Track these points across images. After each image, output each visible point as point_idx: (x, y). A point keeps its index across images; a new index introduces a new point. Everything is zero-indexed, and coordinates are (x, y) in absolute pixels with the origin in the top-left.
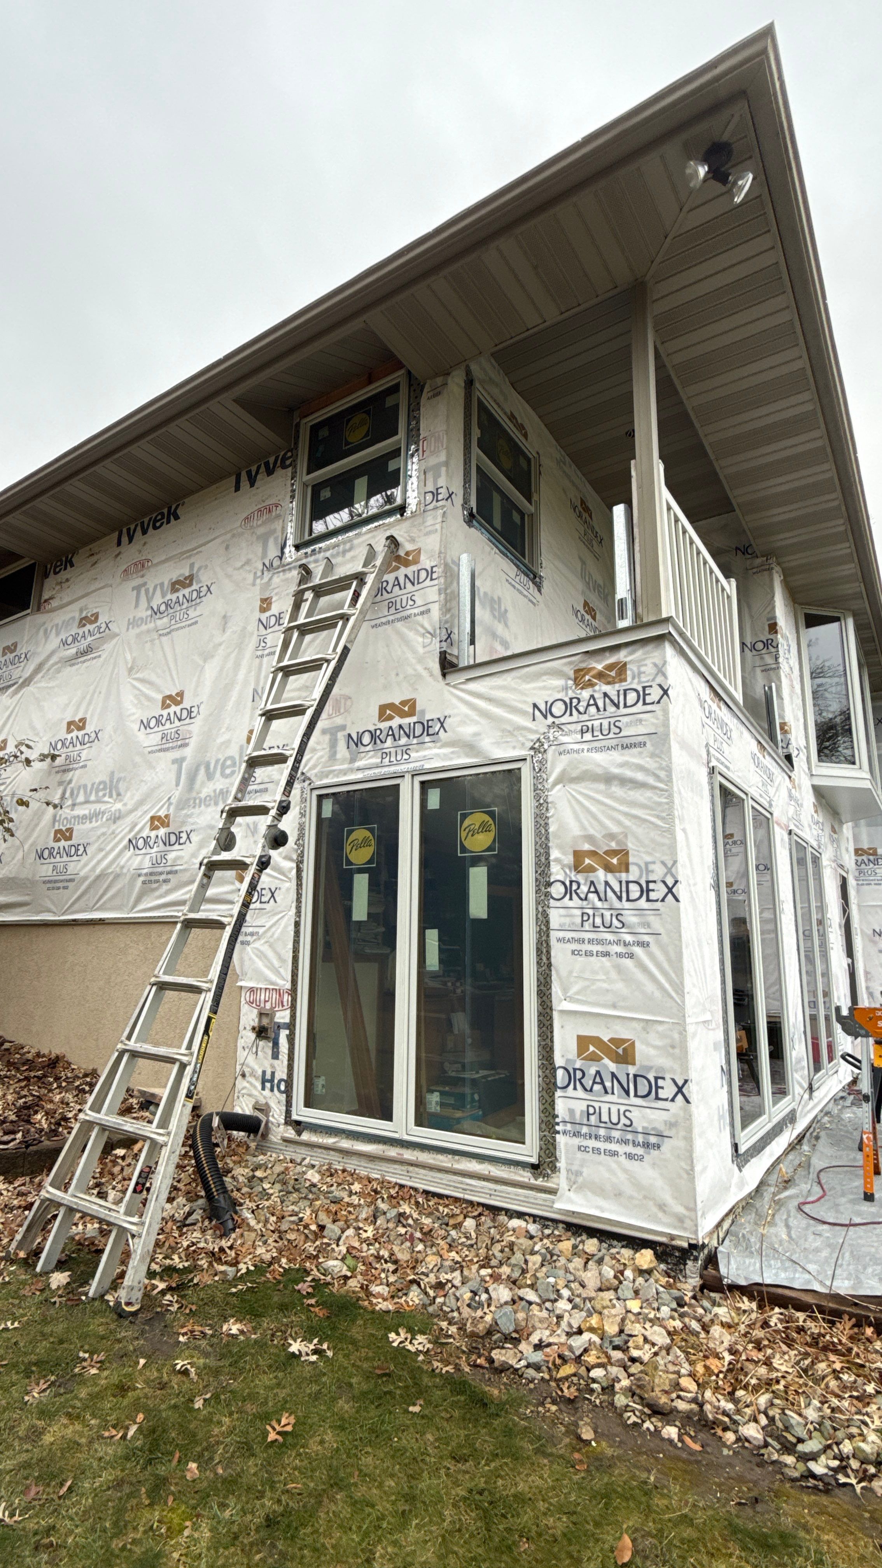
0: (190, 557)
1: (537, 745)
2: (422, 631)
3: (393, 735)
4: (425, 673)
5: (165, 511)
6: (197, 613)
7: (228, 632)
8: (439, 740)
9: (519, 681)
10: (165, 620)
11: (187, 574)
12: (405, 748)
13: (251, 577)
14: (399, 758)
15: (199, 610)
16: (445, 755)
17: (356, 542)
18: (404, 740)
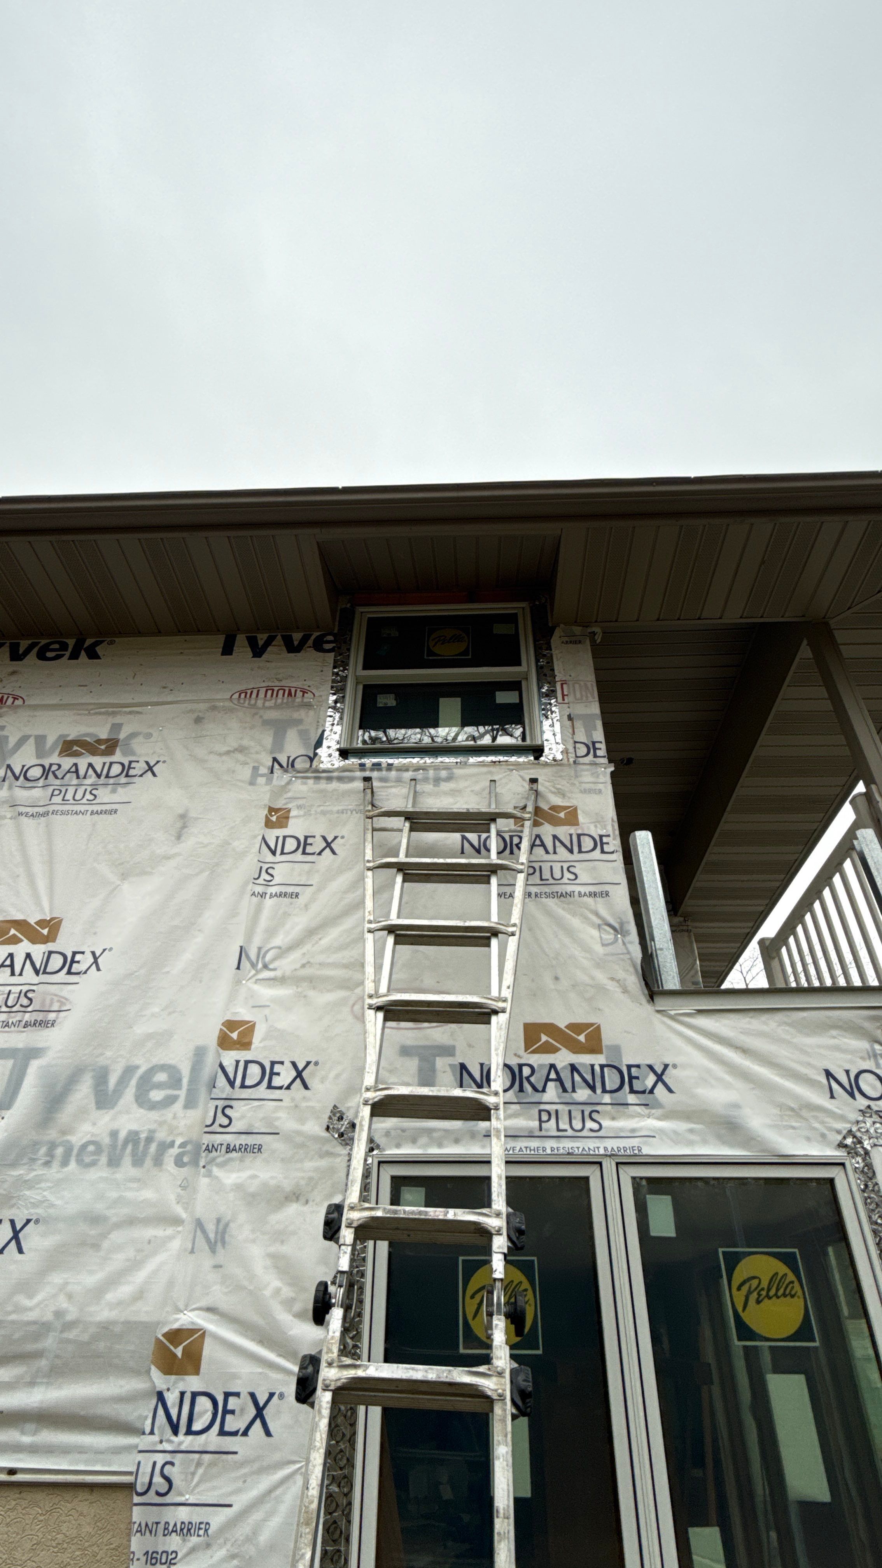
0: (114, 714)
1: (849, 1141)
2: (599, 921)
3: (559, 1079)
4: (611, 986)
5: (71, 642)
6: (115, 798)
7: (189, 843)
8: (658, 1105)
9: (791, 1030)
10: (37, 793)
11: (104, 736)
12: (588, 1110)
13: (247, 772)
14: (577, 1125)
15: (122, 794)
16: (675, 1132)
17: (458, 772)
18: (583, 1094)
